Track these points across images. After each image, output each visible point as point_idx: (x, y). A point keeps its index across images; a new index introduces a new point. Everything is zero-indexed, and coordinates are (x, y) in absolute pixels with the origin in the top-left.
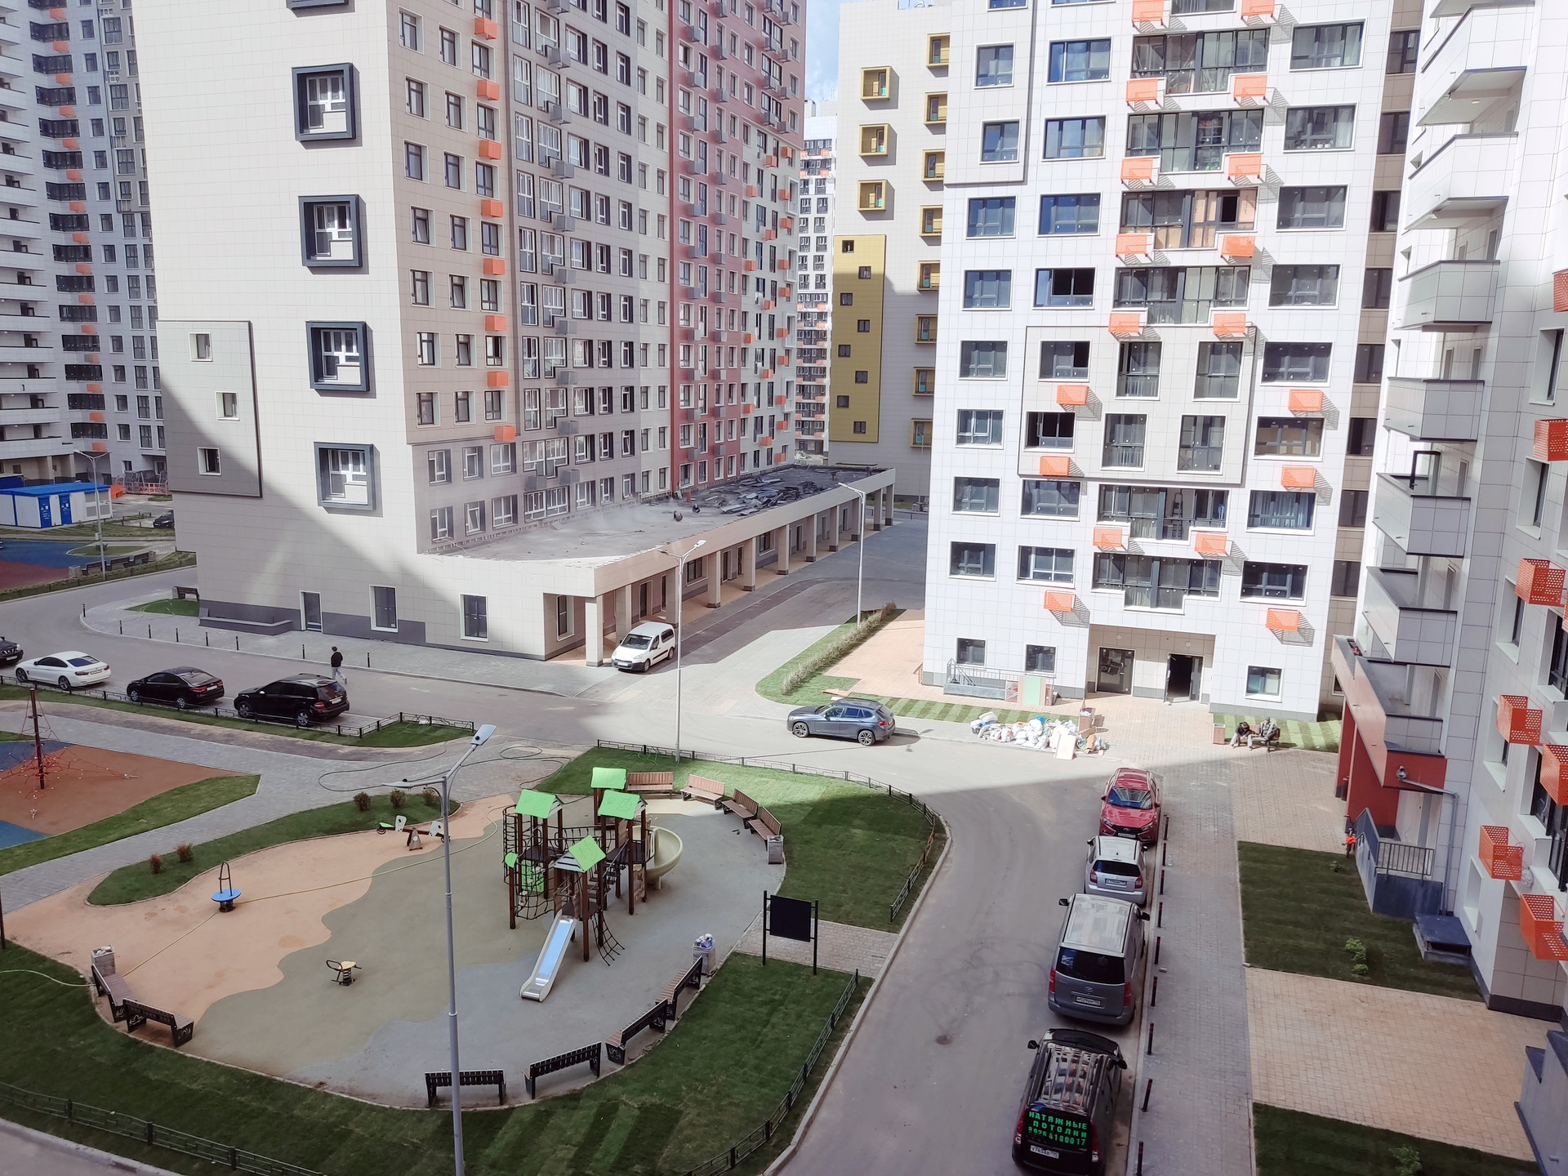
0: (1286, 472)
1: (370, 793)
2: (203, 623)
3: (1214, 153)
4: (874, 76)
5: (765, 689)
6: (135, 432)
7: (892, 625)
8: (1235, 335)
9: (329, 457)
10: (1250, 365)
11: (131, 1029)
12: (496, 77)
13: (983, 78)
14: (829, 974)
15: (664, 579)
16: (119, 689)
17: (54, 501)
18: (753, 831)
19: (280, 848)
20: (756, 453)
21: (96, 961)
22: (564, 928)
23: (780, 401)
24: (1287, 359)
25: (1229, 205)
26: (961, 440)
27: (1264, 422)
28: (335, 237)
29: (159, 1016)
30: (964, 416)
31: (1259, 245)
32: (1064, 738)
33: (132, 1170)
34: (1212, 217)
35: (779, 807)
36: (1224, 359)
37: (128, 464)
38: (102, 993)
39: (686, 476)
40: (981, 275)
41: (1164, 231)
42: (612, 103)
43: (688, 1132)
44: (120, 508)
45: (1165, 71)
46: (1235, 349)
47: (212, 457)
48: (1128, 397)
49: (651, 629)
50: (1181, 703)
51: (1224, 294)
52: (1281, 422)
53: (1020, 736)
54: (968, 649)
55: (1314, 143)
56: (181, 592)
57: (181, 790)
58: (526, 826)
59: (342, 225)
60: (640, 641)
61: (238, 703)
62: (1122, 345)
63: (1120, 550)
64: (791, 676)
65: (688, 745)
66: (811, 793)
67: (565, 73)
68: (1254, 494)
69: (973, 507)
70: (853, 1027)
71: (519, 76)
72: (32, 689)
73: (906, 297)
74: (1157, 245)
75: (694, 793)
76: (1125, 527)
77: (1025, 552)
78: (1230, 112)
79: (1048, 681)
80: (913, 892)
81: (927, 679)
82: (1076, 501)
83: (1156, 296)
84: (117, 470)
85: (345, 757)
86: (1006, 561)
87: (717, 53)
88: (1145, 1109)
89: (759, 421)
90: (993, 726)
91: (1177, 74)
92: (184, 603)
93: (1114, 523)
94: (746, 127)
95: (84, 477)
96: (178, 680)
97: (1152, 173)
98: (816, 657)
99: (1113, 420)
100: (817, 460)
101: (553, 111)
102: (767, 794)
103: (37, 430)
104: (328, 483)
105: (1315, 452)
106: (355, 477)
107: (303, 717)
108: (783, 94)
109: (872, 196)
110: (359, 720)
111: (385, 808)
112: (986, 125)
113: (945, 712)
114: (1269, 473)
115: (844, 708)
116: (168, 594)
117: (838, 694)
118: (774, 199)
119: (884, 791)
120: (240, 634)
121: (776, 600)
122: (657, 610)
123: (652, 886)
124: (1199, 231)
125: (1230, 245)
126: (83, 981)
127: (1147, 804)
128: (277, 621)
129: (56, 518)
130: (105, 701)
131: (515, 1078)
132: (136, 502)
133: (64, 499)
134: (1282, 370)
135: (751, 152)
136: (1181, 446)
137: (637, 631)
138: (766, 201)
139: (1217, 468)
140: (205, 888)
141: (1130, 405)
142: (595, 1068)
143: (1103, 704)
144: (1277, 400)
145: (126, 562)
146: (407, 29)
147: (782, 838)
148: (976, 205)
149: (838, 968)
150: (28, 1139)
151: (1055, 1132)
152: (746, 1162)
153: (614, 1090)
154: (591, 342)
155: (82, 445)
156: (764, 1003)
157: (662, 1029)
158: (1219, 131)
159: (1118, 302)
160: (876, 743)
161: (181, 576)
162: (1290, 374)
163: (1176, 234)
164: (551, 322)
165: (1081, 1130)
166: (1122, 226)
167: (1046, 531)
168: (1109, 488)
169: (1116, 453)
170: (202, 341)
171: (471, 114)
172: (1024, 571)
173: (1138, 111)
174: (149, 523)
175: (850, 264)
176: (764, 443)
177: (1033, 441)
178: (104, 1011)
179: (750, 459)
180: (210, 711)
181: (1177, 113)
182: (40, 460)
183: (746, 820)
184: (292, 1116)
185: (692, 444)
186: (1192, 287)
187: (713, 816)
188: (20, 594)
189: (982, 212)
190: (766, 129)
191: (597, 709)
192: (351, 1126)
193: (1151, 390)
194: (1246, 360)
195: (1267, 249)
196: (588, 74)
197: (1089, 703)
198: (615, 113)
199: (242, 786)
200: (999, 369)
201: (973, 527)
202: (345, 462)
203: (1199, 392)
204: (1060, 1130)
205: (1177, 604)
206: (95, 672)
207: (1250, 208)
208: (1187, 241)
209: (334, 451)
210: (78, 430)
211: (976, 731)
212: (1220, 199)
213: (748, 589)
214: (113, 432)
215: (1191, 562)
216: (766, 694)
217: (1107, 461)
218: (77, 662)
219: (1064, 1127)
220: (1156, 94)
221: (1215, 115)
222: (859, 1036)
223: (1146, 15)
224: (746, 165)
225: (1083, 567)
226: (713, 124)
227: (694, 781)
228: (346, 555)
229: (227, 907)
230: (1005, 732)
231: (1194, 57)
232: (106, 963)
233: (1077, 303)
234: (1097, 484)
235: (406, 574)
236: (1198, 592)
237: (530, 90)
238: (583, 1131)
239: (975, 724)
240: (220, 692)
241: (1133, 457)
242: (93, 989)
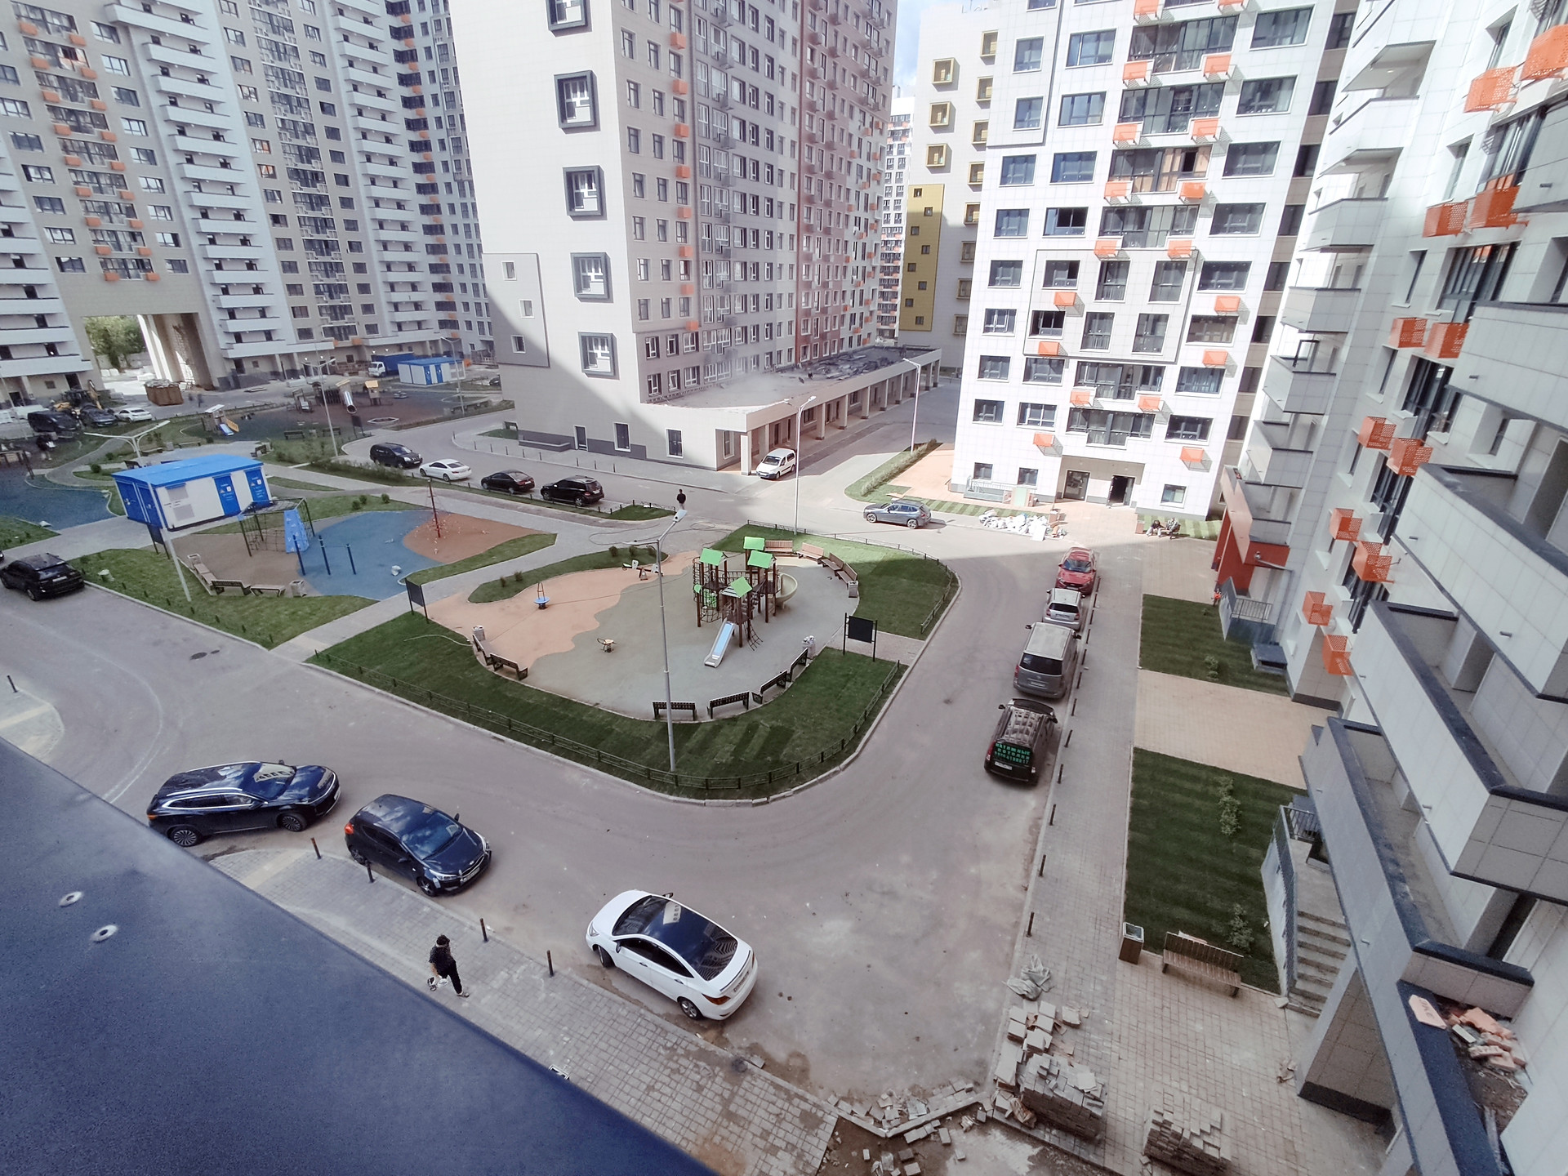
0: (1207, 354)
1: (617, 547)
2: (521, 444)
3: (1183, 118)
4: (942, 66)
5: (851, 492)
6: (475, 326)
7: (933, 453)
8: (1183, 256)
9: (588, 342)
10: (1192, 277)
11: (496, 669)
12: (685, 78)
13: (1020, 65)
14: (882, 661)
15: (790, 421)
16: (477, 483)
17: (432, 368)
18: (840, 578)
19: (570, 575)
20: (851, 338)
21: (476, 632)
22: (728, 629)
23: (868, 302)
24: (1218, 273)
25: (1189, 158)
26: (987, 330)
27: (1196, 320)
28: (586, 195)
29: (509, 664)
30: (990, 313)
31: (1208, 189)
32: (1038, 528)
33: (502, 741)
34: (1176, 169)
35: (856, 564)
36: (1173, 273)
37: (472, 346)
38: (479, 650)
39: (805, 354)
40: (1008, 213)
41: (1141, 179)
42: (761, 93)
43: (798, 741)
44: (470, 373)
45: (1154, 55)
46: (1181, 266)
47: (520, 342)
48: (1103, 300)
49: (781, 453)
50: (1118, 507)
51: (1178, 226)
52: (1207, 319)
53: (1010, 526)
54: (981, 470)
55: (1260, 108)
56: (508, 425)
57: (514, 541)
58: (706, 570)
59: (590, 187)
60: (773, 460)
61: (543, 491)
62: (1103, 263)
63: (1087, 406)
64: (867, 484)
65: (802, 525)
66: (877, 557)
67: (730, 72)
68: (1183, 369)
69: (991, 376)
70: (895, 692)
71: (700, 77)
72: (429, 481)
73: (956, 229)
74: (1134, 190)
75: (805, 555)
76: (1093, 391)
77: (1023, 406)
78: (1199, 85)
79: (1033, 492)
80: (936, 617)
81: (953, 488)
82: (1061, 373)
83: (1130, 228)
84: (467, 350)
85: (603, 525)
86: (1011, 412)
87: (833, 53)
88: (1066, 746)
89: (853, 316)
90: (993, 518)
91: (1163, 57)
92: (509, 432)
93: (1085, 387)
94: (852, 108)
95: (448, 354)
96: (509, 477)
97: (1137, 135)
98: (884, 473)
99: (1092, 317)
100: (890, 342)
101: (722, 103)
102: (849, 556)
103: (419, 324)
104: (588, 359)
105: (1228, 340)
106: (603, 355)
107: (579, 501)
108: (877, 82)
109: (937, 155)
110: (610, 504)
111: (626, 556)
112: (1019, 101)
113: (964, 509)
114: (1195, 355)
115: (900, 505)
116: (500, 426)
117: (897, 496)
118: (869, 159)
119: (922, 557)
120: (541, 451)
121: (860, 435)
122: (785, 441)
123: (779, 607)
124: (1165, 179)
125: (1187, 189)
126: (469, 643)
127: (1088, 569)
128: (561, 444)
129: (434, 380)
130: (469, 489)
131: (702, 707)
132: (479, 369)
133: (438, 367)
134: (1213, 281)
135: (854, 126)
136: (1136, 335)
137: (772, 454)
138: (863, 161)
139: (1159, 350)
140: (530, 596)
141: (1103, 306)
142: (746, 705)
143: (1066, 507)
144: (1206, 303)
145: (475, 406)
146: (627, 42)
147: (857, 583)
148: (1007, 161)
149: (887, 659)
150: (451, 722)
151: (1010, 755)
152: (829, 760)
153: (756, 717)
154: (745, 263)
155: (444, 334)
156: (843, 676)
157: (784, 687)
158: (1189, 101)
159: (1102, 232)
160: (918, 527)
161: (507, 415)
162: (1218, 284)
163: (1148, 181)
164: (720, 250)
165: (1026, 755)
166: (1110, 175)
167: (1039, 393)
168: (1084, 364)
169: (1091, 340)
170: (510, 267)
171: (671, 106)
172: (1022, 419)
173: (1130, 87)
174: (487, 383)
175: (919, 205)
176: (856, 331)
177: (1035, 330)
178: (481, 659)
179: (846, 342)
180: (528, 496)
181: (1159, 88)
182: (422, 343)
183: (836, 571)
184: (582, 720)
185: (809, 333)
186: (1155, 221)
187: (817, 568)
188: (418, 424)
189: (1012, 167)
190: (865, 108)
191: (747, 501)
192: (614, 727)
193: (1119, 296)
194: (1188, 274)
195: (1214, 192)
196: (746, 73)
197: (1057, 506)
198: (764, 100)
199: (547, 540)
200: (1016, 280)
201: (990, 390)
202: (596, 345)
203: (1153, 298)
204: (1013, 754)
205: (1122, 443)
206: (463, 471)
207: (1205, 161)
208: (1155, 187)
209: (590, 337)
210: (443, 324)
211: (982, 522)
212: (1183, 154)
213: (842, 428)
214: (463, 326)
215: (1134, 415)
216: (850, 495)
217: (1084, 345)
218: (452, 466)
219: (1016, 753)
220: (1145, 74)
221: (1188, 89)
222: (898, 697)
223: (1145, 9)
224: (850, 135)
225: (1061, 417)
226: (829, 106)
227: (804, 546)
228: (599, 405)
229: (543, 607)
230: (1000, 523)
231: (1177, 42)
232: (481, 634)
233: (1074, 232)
234: (1076, 361)
235: (634, 416)
236: (1137, 435)
237: (708, 86)
238: (739, 737)
239: (982, 517)
240: (532, 485)
241: (1103, 343)
242: (474, 647)
